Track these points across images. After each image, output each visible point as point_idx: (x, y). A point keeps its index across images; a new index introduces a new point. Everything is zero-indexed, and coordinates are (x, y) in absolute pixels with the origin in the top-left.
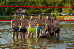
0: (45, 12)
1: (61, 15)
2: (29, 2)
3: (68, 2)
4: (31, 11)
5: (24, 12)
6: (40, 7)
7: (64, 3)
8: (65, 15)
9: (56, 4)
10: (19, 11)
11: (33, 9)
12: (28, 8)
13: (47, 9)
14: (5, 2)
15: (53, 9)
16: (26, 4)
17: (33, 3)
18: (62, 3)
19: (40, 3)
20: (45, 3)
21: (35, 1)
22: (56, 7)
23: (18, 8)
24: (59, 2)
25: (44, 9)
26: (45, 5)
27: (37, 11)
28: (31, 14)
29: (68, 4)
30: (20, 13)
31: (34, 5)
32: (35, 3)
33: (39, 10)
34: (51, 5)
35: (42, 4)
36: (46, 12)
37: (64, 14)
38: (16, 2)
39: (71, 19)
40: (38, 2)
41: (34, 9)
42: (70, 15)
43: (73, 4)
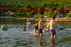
0: (29, 14)
1: (43, 17)
2: (16, 6)
3: (48, 7)
4: (18, 13)
5: (12, 14)
6: (25, 10)
7: (45, 7)
9: (38, 8)
10: (8, 13)
12: (16, 11)
13: (31, 12)
15: (36, 12)
16: (14, 7)
17: (20, 6)
18: (44, 7)
19: (25, 7)
20: (29, 7)
21: (21, 5)
22: (38, 10)
23: (7, 11)
24: (41, 7)
25: (29, 12)
26: (29, 9)
27: (23, 13)
28: (18, 16)
29: (48, 8)
30: (9, 15)
31: (20, 9)
32: (21, 7)
33: (24, 12)
34: (35, 9)
35: (27, 7)
36: (31, 14)
37: (46, 17)
38: (5, 5)
40: (24, 6)
41: (20, 12)
42: (50, 17)
43: (53, 8)
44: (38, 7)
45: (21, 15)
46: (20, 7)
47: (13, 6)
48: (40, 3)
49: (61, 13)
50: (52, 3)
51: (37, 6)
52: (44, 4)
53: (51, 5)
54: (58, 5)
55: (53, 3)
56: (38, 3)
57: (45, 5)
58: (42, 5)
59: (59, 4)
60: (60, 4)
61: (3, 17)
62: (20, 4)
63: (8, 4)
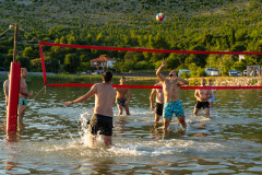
1: (205, 75)
2: (123, 41)
3: (218, 43)
4: (127, 62)
5: (112, 65)
7: (208, 45)
8: (216, 73)
9: (188, 47)
10: (99, 62)
11: (132, 58)
12: (122, 56)
14: (66, 41)
15: (183, 60)
16: (116, 45)
17: (133, 42)
18: (205, 43)
19: (150, 43)
20: (162, 43)
21: (137, 39)
23: (97, 56)
24: (196, 43)
25: (159, 58)
26: (162, 49)
27: (143, 62)
28: (128, 71)
29: (218, 47)
30: (101, 68)
32: (137, 44)
33: (147, 61)
35: (154, 45)
37: (213, 73)
38: (90, 39)
39: (231, 84)
40: (145, 42)
41: (135, 59)
42: (227, 74)
43: (233, 47)
44: (188, 44)
45: (139, 69)
46: (132, 45)
47: (112, 42)
48: (193, 33)
49: (258, 60)
50: (229, 33)
51: (185, 41)
52: (207, 36)
53: (227, 37)
54: (249, 38)
55: (234, 33)
56: (187, 31)
57: (209, 38)
58: (201, 38)
59: (252, 35)
60: (254, 33)
61: (83, 75)
62: (133, 36)
63: (99, 36)
